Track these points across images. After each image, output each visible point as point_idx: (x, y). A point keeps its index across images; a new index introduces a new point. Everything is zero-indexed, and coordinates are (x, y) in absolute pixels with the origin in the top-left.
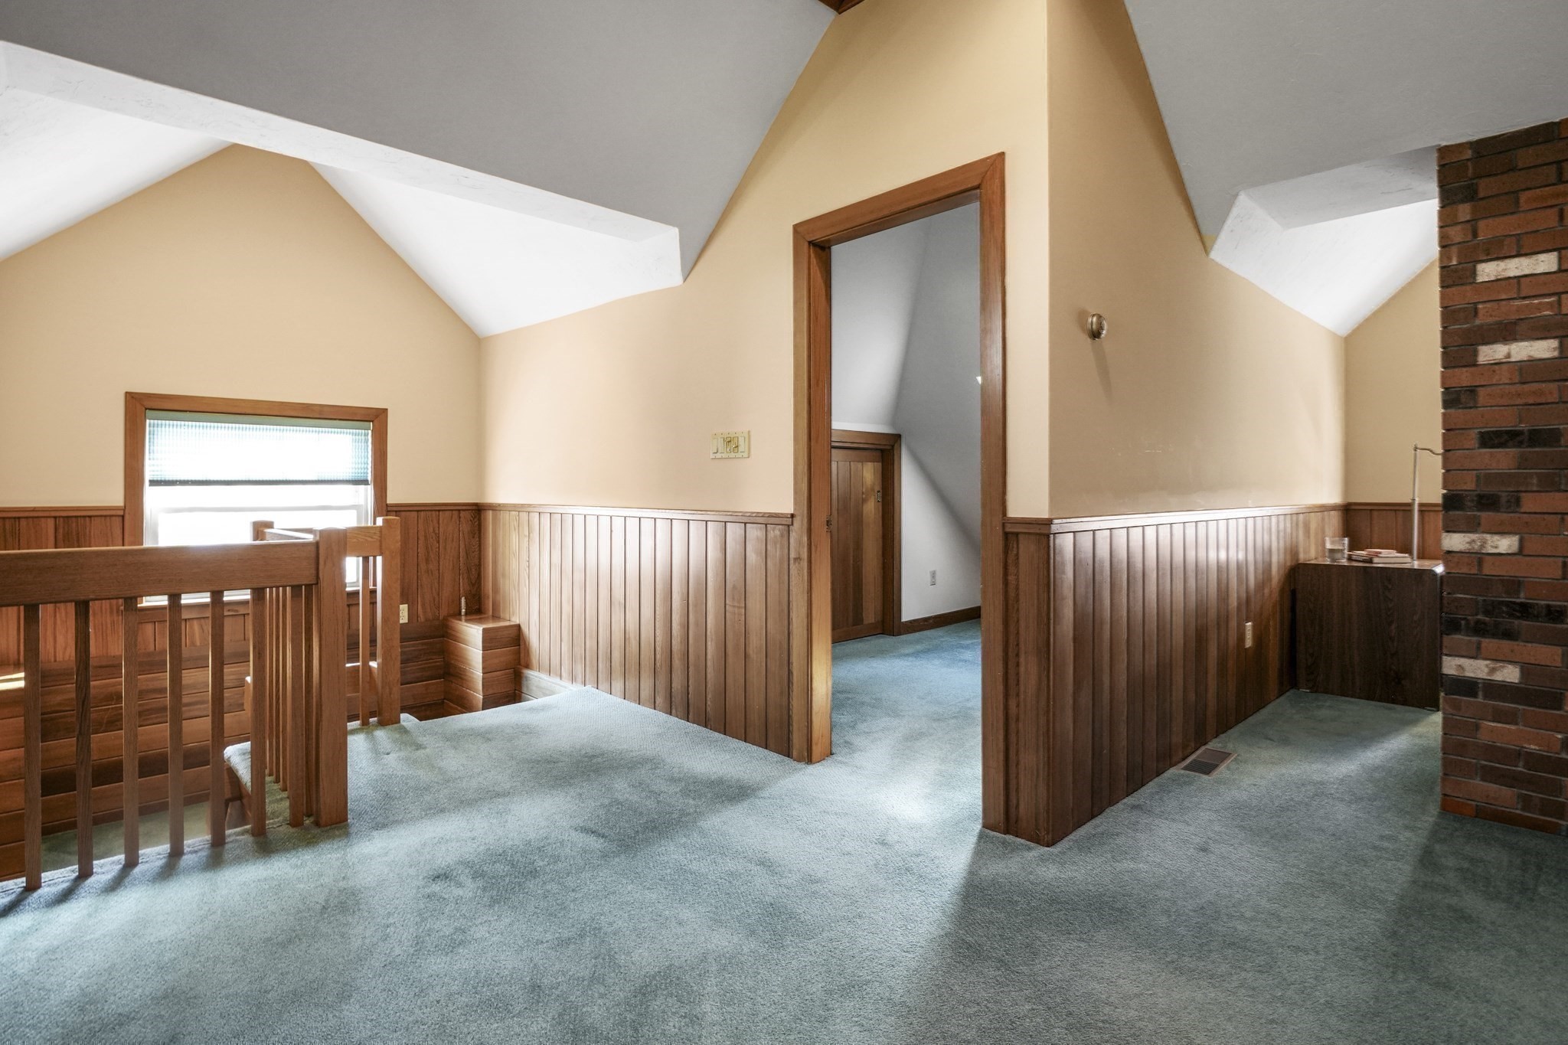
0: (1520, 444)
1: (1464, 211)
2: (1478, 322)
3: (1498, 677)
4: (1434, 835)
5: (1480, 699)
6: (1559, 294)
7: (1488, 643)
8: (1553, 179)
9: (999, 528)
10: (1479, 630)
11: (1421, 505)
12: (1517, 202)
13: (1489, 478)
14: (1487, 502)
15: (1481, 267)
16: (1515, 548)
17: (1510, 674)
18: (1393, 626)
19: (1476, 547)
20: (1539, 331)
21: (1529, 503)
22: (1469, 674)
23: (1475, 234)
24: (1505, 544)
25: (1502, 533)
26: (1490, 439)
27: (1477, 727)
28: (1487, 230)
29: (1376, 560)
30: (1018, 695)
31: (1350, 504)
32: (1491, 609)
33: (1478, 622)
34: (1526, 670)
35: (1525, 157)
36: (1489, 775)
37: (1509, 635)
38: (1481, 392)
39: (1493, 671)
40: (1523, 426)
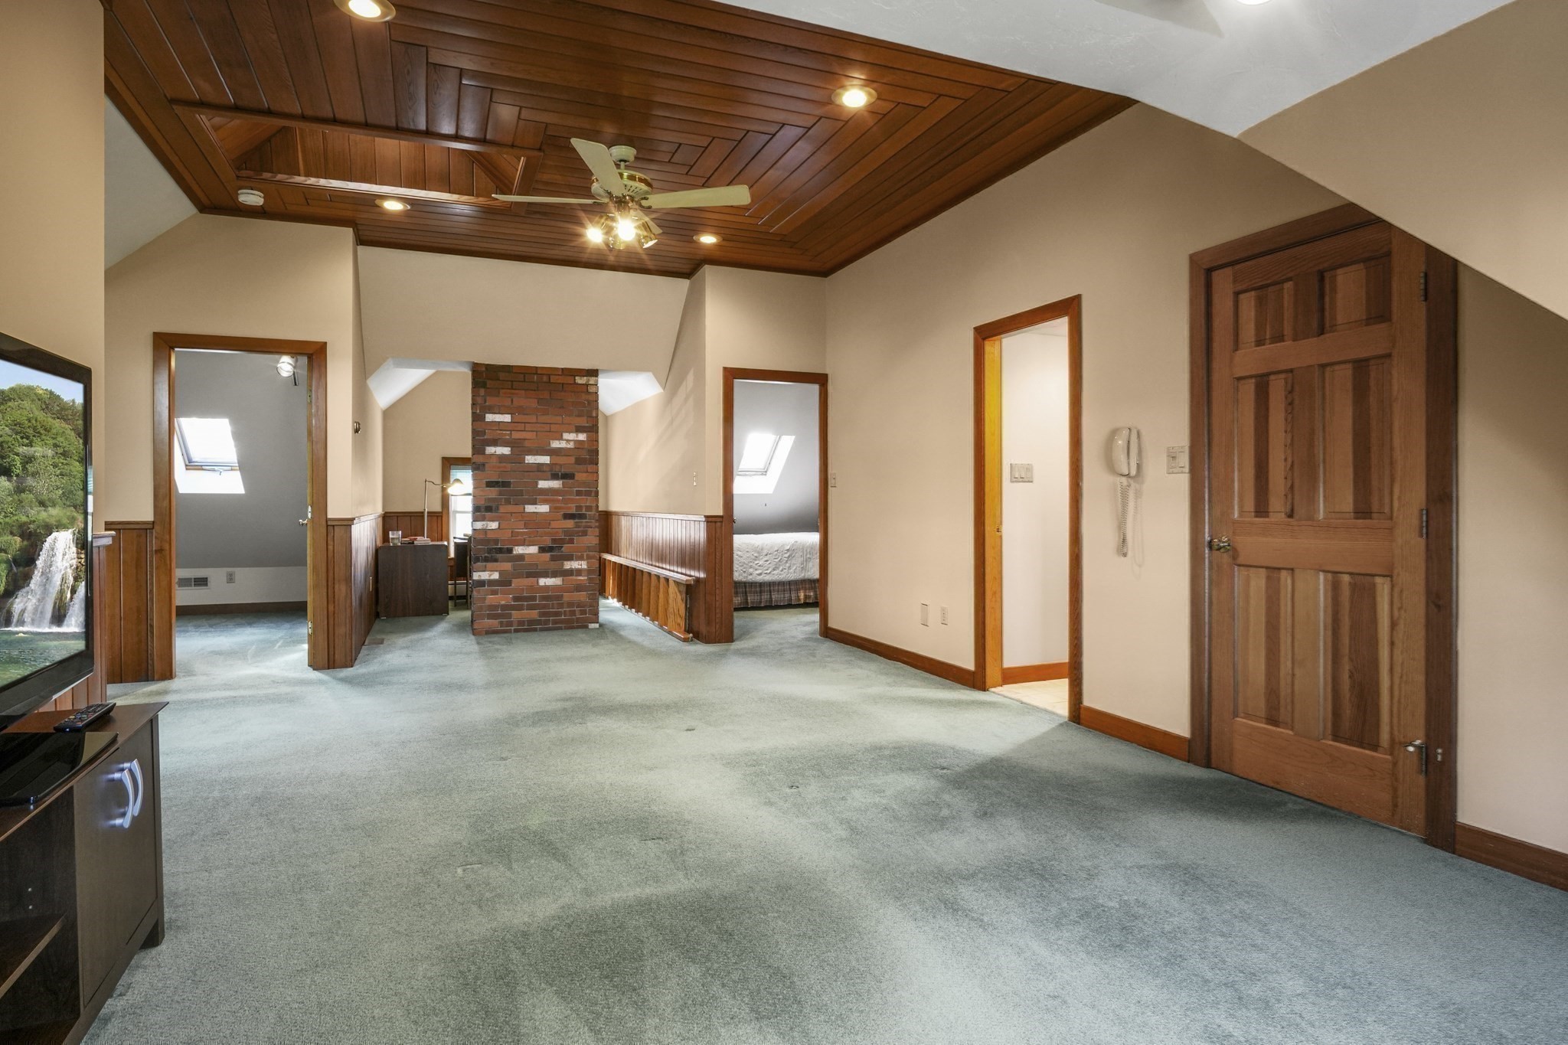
0: (499, 487)
1: (482, 391)
2: (486, 437)
3: (492, 578)
4: (476, 639)
5: (486, 587)
6: (511, 431)
7: (489, 565)
8: (510, 387)
9: (324, 523)
10: (486, 560)
11: (428, 513)
12: (499, 393)
13: (489, 500)
14: (489, 509)
15: (487, 415)
16: (497, 527)
17: (496, 576)
18: (428, 576)
19: (485, 527)
20: (505, 444)
21: (502, 509)
22: (483, 578)
23: (485, 402)
24: (494, 525)
25: (493, 521)
26: (490, 484)
27: (485, 599)
28: (490, 401)
29: (415, 542)
30: (334, 602)
31: (386, 513)
32: (490, 551)
33: (485, 557)
34: (501, 573)
35: (502, 375)
36: (490, 617)
37: (496, 561)
38: (487, 465)
39: (490, 575)
40: (500, 480)
